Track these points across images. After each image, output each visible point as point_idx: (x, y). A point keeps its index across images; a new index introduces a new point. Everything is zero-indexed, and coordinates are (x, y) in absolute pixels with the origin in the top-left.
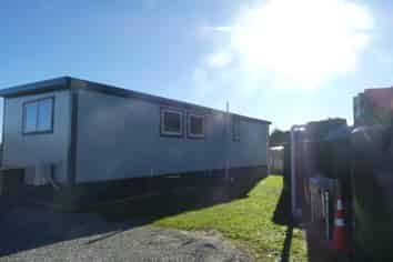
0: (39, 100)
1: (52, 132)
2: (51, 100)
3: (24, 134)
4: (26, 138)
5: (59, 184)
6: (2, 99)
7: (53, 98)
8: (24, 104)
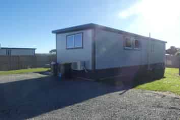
0: (74, 34)
1: (82, 48)
2: (81, 34)
3: (68, 49)
4: (69, 51)
5: (87, 70)
6: (55, 35)
7: (83, 33)
8: (67, 36)
